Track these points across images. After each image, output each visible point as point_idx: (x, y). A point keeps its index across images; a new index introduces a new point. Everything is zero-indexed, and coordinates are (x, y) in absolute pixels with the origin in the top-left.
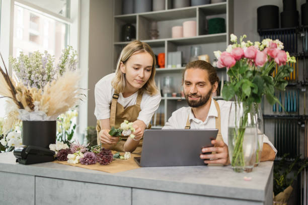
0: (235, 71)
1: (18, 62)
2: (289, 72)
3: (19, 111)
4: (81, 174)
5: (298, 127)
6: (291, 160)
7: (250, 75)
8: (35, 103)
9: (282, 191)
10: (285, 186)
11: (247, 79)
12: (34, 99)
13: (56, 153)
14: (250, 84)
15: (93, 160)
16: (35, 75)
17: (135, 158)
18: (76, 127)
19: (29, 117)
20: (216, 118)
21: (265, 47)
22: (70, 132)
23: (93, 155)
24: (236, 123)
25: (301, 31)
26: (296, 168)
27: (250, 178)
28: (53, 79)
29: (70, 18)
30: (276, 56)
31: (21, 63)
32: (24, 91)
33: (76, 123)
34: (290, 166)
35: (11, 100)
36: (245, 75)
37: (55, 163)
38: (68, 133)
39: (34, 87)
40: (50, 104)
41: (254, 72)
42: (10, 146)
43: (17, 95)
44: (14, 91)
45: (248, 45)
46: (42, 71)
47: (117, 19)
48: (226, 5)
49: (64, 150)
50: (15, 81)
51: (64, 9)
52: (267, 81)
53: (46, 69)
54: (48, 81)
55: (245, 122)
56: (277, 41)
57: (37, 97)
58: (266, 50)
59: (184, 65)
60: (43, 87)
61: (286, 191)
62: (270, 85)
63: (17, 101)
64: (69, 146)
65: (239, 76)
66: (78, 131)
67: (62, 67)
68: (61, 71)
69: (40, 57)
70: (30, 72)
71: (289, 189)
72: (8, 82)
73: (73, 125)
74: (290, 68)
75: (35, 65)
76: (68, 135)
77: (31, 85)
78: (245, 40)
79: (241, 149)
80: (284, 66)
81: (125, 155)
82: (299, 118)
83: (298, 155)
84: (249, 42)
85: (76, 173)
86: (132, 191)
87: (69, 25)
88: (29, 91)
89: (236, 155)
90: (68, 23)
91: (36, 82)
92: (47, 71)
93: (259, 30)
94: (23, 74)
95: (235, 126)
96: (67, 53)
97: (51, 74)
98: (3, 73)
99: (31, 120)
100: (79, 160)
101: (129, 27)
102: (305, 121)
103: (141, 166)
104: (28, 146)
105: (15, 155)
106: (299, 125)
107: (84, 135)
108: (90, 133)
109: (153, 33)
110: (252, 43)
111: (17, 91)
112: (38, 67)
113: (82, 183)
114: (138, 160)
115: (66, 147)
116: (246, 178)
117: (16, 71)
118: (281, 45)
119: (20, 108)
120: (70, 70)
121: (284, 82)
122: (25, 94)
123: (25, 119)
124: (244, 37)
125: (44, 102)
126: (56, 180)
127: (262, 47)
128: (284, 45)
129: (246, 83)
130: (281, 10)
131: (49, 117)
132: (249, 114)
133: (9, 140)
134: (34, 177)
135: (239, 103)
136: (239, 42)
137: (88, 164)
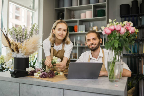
0: (111, 36)
1: (11, 30)
2: (135, 36)
3: (12, 53)
4: (40, 82)
5: (138, 60)
6: (135, 75)
7: (118, 38)
8: (20, 49)
9: (131, 89)
10: (132, 87)
11: (116, 40)
12: (19, 48)
13: (29, 72)
14: (118, 42)
15: (46, 76)
16: (19, 36)
17: (65, 75)
18: (37, 59)
19: (17, 56)
20: (102, 57)
21: (124, 25)
22: (34, 61)
23: (46, 73)
24: (111, 60)
25: (140, 16)
26: (137, 78)
27: (117, 85)
28: (27, 38)
29: (34, 9)
30: (130, 30)
31: (13, 31)
32: (14, 44)
33: (37, 57)
34: (134, 78)
35: (9, 48)
36: (115, 38)
37: (28, 77)
38: (33, 62)
39: (19, 42)
40: (26, 50)
41: (120, 37)
42: (7, 68)
43: (11, 46)
44: (10, 44)
45: (117, 24)
46: (22, 34)
47: (56, 10)
48: (105, 3)
49: (33, 71)
50: (10, 39)
51: (32, 5)
52: (125, 41)
53: (24, 34)
54: (25, 39)
55: (115, 59)
56: (130, 22)
57: (21, 47)
58: (125, 27)
59: (86, 31)
60: (23, 42)
61: (132, 89)
62: (127, 43)
63: (11, 48)
64: (35, 69)
65: (113, 38)
66: (38, 61)
67: (32, 33)
68: (31, 34)
69: (21, 28)
70: (17, 35)
71: (134, 88)
72: (7, 40)
73: (35, 58)
74: (136, 34)
75: (19, 32)
76: (33, 63)
77: (17, 41)
78: (115, 22)
79: (113, 71)
80: (133, 34)
81: (60, 74)
82: (139, 56)
83: (138, 73)
84: (117, 22)
85: (38, 82)
86: (64, 91)
87: (34, 13)
88: (17, 44)
89: (111, 74)
90: (34, 12)
91: (20, 40)
92: (24, 35)
93: (121, 15)
94: (14, 36)
95: (110, 61)
96: (34, 26)
97: (26, 36)
98: (5, 36)
99: (18, 57)
100: (39, 76)
101: (61, 13)
102: (141, 57)
103: (67, 79)
104: (16, 69)
105: (10, 73)
106: (138, 59)
107: (40, 63)
108: (43, 62)
109: (72, 16)
110: (118, 23)
111: (11, 44)
112: (21, 33)
113: (41, 87)
114: (66, 76)
115: (33, 69)
116: (115, 85)
117: (11, 34)
118: (132, 24)
119: (13, 52)
120: (35, 34)
121: (133, 41)
122: (15, 45)
123: (15, 57)
124: (115, 20)
125: (24, 49)
126: (29, 85)
127: (123, 25)
128: (133, 24)
129: (116, 42)
130: (131, 6)
131: (26, 56)
132: (117, 56)
133: (7, 65)
134: (19, 84)
135: (113, 51)
136: (112, 22)
137: (44, 78)
